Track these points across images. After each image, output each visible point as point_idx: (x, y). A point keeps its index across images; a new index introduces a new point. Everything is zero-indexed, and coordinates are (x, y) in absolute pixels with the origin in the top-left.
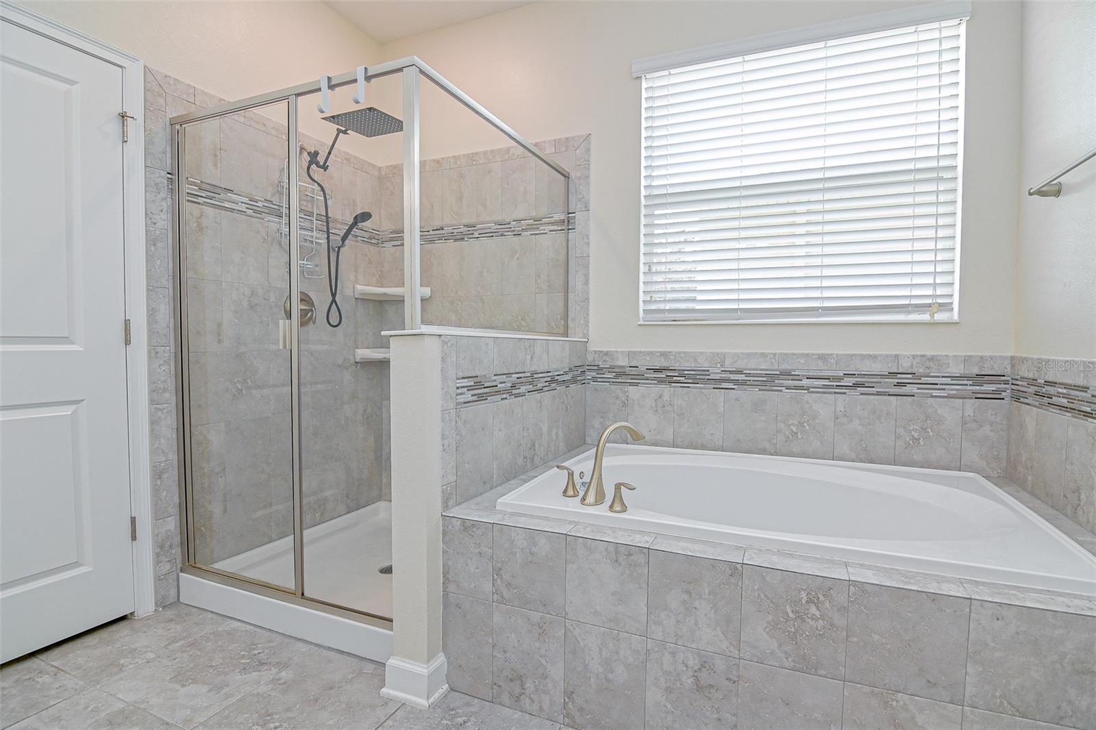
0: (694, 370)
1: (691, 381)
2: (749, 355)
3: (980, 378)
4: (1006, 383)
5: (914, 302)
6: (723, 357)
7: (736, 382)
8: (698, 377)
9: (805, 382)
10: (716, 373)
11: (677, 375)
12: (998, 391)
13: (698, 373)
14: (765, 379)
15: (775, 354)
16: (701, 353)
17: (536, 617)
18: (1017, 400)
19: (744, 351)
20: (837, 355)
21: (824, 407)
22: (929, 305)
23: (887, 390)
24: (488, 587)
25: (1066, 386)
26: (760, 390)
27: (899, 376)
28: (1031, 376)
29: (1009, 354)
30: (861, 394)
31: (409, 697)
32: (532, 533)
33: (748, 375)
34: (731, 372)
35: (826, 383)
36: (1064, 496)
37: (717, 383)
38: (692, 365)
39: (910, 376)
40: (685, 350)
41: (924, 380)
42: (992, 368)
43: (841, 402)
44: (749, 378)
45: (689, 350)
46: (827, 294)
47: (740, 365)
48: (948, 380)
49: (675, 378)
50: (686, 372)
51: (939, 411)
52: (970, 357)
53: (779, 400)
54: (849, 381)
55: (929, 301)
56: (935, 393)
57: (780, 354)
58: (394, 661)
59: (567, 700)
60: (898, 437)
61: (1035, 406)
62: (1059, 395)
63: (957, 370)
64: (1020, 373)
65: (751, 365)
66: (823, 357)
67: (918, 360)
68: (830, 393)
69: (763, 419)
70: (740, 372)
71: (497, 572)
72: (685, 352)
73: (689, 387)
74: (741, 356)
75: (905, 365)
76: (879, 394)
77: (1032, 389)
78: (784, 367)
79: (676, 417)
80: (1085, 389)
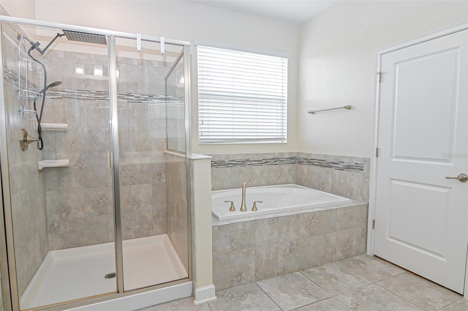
0: (220, 161)
1: (219, 165)
2: (237, 155)
3: (291, 158)
4: (296, 159)
5: (278, 137)
6: (229, 155)
7: (233, 164)
8: (221, 163)
9: (253, 163)
10: (227, 162)
11: (214, 163)
12: (295, 161)
13: (221, 162)
14: (242, 162)
15: (244, 154)
16: (222, 155)
17: (245, 251)
18: (300, 163)
19: (236, 153)
20: (261, 154)
21: (258, 170)
22: (281, 138)
23: (272, 163)
24: (228, 247)
25: (318, 160)
26: (240, 166)
27: (275, 159)
28: (305, 157)
29: (296, 151)
30: (267, 165)
31: (208, 299)
32: (244, 223)
33: (237, 161)
34: (232, 161)
35: (258, 162)
36: (319, 186)
37: (227, 165)
38: (219, 159)
39: (277, 159)
40: (217, 154)
41: (281, 160)
42: (294, 155)
43: (261, 168)
44: (237, 163)
45: (218, 154)
46: (258, 134)
47: (234, 158)
48: (285, 159)
49: (213, 164)
50: (217, 162)
51: (284, 168)
52: (290, 152)
53: (246, 169)
54: (264, 161)
55: (281, 137)
56: (283, 163)
57: (246, 154)
58: (199, 290)
59: (256, 273)
60: (275, 177)
61: (307, 165)
62: (316, 162)
63: (287, 156)
64: (301, 156)
65: (238, 158)
66: (257, 154)
67: (279, 154)
68: (259, 165)
69: (242, 176)
70: (234, 161)
71: (232, 240)
72: (216, 155)
73: (218, 167)
74: (235, 155)
75: (276, 156)
76: (271, 164)
77: (306, 161)
78: (247, 158)
79: (214, 179)
80: (325, 161)
